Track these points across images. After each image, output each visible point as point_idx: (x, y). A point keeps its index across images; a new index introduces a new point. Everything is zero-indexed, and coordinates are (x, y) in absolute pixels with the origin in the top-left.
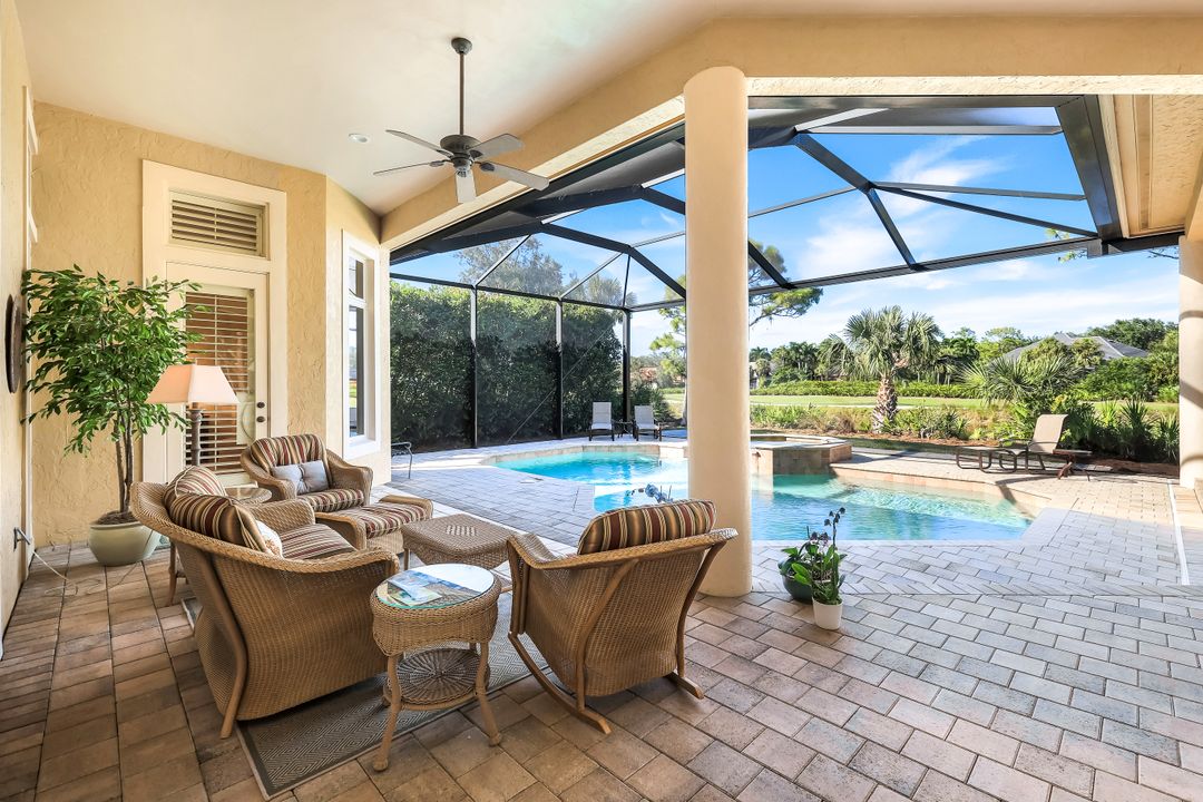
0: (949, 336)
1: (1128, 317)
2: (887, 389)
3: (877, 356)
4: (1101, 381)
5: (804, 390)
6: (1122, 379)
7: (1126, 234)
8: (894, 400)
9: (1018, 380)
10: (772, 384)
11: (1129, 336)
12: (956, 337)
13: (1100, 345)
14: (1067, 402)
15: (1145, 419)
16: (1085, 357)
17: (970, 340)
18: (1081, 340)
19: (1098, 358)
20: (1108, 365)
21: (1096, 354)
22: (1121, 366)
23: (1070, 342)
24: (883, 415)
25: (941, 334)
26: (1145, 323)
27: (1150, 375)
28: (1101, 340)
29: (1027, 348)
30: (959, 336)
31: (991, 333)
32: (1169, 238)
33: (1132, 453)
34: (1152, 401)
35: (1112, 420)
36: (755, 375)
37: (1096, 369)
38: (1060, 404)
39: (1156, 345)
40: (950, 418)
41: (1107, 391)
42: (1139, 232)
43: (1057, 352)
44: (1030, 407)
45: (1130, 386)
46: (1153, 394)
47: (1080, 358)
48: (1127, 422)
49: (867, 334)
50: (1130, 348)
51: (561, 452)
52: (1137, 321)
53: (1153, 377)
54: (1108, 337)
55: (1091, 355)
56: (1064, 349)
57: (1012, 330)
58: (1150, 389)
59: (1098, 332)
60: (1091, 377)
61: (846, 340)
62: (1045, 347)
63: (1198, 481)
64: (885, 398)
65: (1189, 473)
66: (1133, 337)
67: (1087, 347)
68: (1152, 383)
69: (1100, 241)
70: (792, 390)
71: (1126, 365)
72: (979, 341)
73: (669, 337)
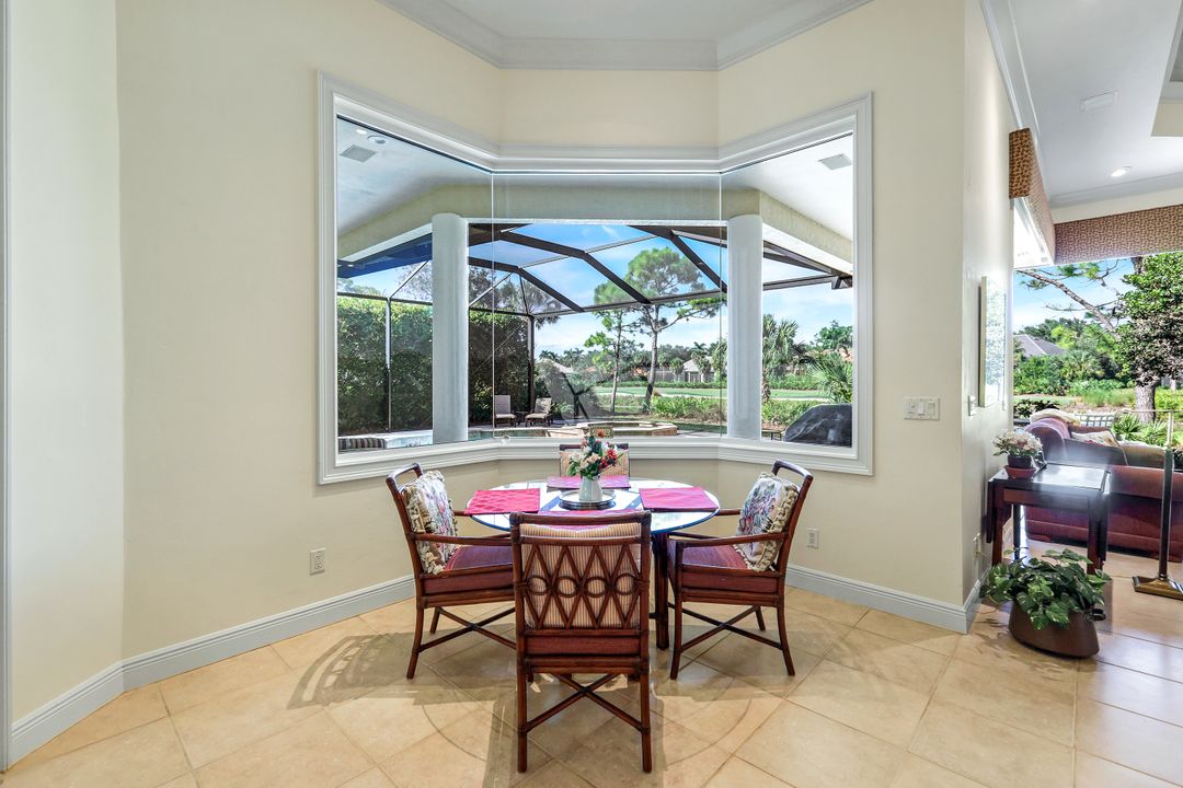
6: (1039, 374)
13: (1024, 343)
22: (1039, 363)
26: (1070, 322)
27: (1063, 371)
28: (1028, 338)
52: (1063, 320)
53: (1066, 373)
54: (1036, 335)
59: (1029, 330)
68: (1064, 379)
71: (1043, 362)
73: (601, 335)
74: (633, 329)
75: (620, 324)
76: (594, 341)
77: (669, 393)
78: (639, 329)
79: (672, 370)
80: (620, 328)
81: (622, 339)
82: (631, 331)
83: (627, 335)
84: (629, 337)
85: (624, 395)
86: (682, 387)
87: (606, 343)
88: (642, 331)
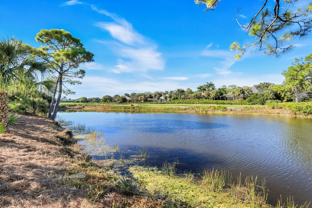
5: (178, 102)
18: (247, 88)
19: (251, 92)
20: (253, 94)
31: (229, 87)
34: (264, 105)
37: (250, 96)
41: (253, 102)
43: (240, 91)
45: (258, 100)
46: (264, 103)
47: (246, 92)
55: (249, 92)
58: (263, 101)
60: (250, 98)
70: (175, 102)
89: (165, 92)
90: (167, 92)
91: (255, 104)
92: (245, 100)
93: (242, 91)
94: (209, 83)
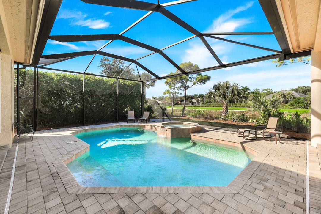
0: (252, 91)
1: (301, 86)
2: (225, 106)
3: (221, 96)
4: (293, 103)
5: (213, 105)
6: (299, 103)
7: (292, 52)
8: (227, 109)
9: (262, 104)
10: (204, 104)
11: (301, 91)
12: (254, 91)
13: (293, 93)
14: (276, 112)
15: (301, 118)
16: (289, 97)
17: (258, 92)
18: (288, 92)
19: (293, 97)
20: (295, 99)
21: (292, 96)
22: (299, 99)
23: (285, 93)
24: (224, 114)
25: (250, 90)
26: (306, 87)
27: (307, 102)
28: (293, 92)
29: (274, 94)
30: (255, 91)
31: (264, 90)
32: (307, 53)
33: (296, 130)
34: (307, 109)
35: (290, 118)
36: (200, 101)
37: (292, 100)
38: (274, 112)
39: (309, 93)
40: (243, 115)
41: (295, 106)
42: (297, 51)
43: (281, 95)
44: (264, 113)
45: (301, 105)
46: (308, 107)
47: (288, 97)
48: (295, 119)
49: (219, 90)
50: (302, 94)
51: (112, 127)
52: (304, 87)
53: (308, 102)
54: (296, 91)
55: (291, 96)
56: (283, 94)
57: (270, 89)
58: (307, 105)
59: (293, 90)
60: (291, 102)
61: (213, 91)
62: (278, 94)
63: (318, 145)
64: (224, 109)
65: (315, 142)
66: (302, 91)
67: (289, 94)
68: (307, 104)
69: (283, 54)
70: (209, 105)
71: (300, 99)
72: (261, 92)
73: (168, 91)
74: (178, 89)
75: (174, 87)
76: (166, 92)
77: (188, 108)
78: (180, 89)
79: (188, 102)
80: (174, 88)
81: (175, 92)
82: (178, 90)
83: (176, 91)
84: (177, 91)
85: (175, 109)
86: (191, 106)
87: (170, 93)
88: (181, 90)
89: (194, 95)
90: (196, 95)
91: (297, 108)
92: (287, 104)
93: (283, 96)
94: (244, 87)
